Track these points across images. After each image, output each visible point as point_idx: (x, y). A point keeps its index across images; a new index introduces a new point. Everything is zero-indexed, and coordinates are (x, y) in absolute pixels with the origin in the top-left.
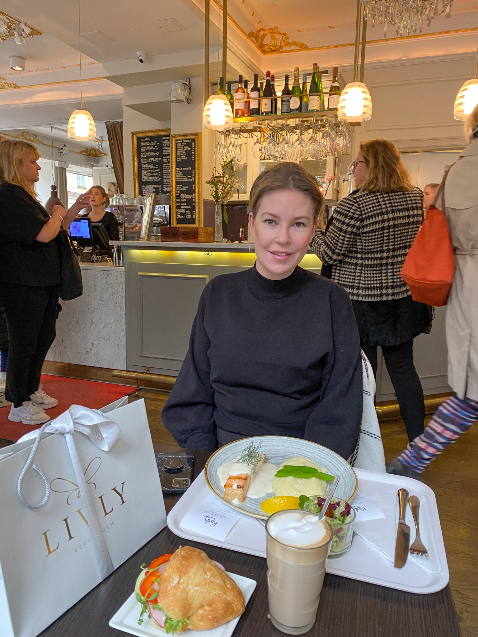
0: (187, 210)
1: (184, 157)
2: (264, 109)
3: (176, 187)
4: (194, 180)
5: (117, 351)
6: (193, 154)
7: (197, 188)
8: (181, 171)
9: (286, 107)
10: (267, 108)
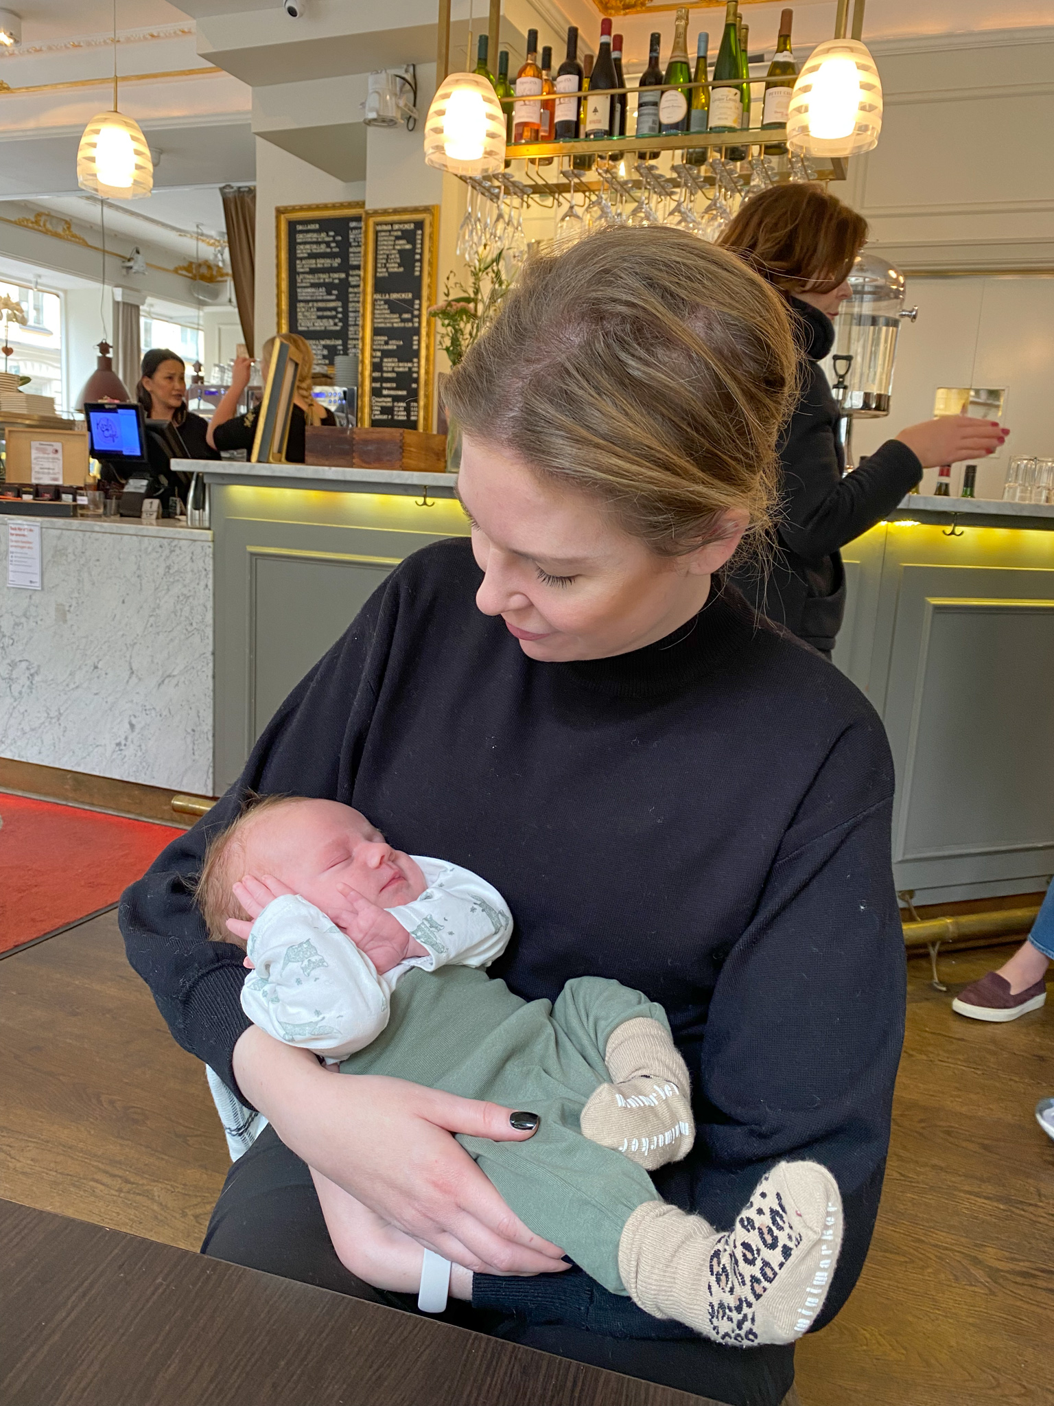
0: (396, 399)
1: (394, 268)
2: (590, 122)
3: (373, 340)
4: (416, 325)
5: (191, 746)
6: (418, 261)
7: (423, 345)
8: (386, 302)
9: (651, 120)
10: (599, 121)
